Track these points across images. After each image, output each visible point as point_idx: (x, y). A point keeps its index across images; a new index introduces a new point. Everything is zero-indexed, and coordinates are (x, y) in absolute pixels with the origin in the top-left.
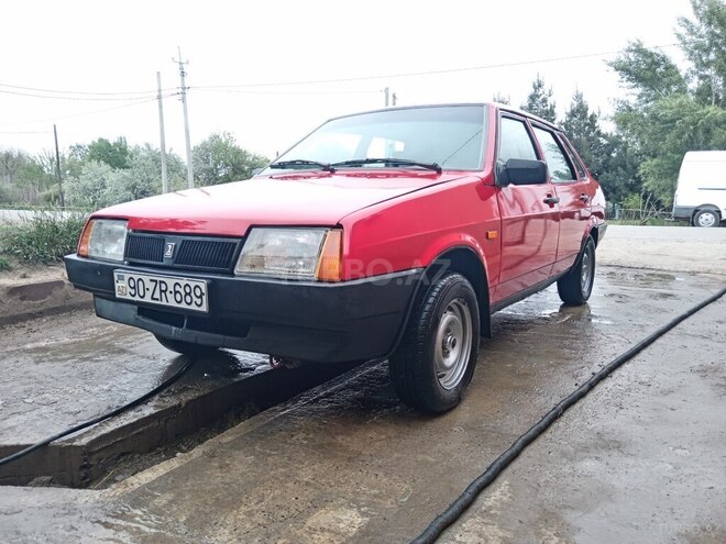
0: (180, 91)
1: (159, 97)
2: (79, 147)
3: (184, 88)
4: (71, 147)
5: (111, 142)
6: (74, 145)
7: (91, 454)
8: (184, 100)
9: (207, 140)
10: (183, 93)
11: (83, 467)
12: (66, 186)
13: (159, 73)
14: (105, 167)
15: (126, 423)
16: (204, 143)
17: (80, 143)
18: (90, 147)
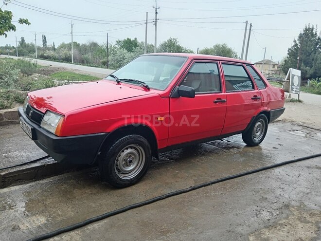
0: (155, 20)
1: (147, 23)
2: (120, 41)
3: (156, 19)
4: (116, 41)
5: (132, 40)
6: (118, 40)
7: (5, 178)
8: (156, 25)
9: (167, 41)
10: (156, 22)
11: (3, 182)
12: (110, 58)
13: (147, 12)
14: (125, 51)
15: (24, 168)
16: (165, 43)
17: (120, 40)
18: (123, 42)
